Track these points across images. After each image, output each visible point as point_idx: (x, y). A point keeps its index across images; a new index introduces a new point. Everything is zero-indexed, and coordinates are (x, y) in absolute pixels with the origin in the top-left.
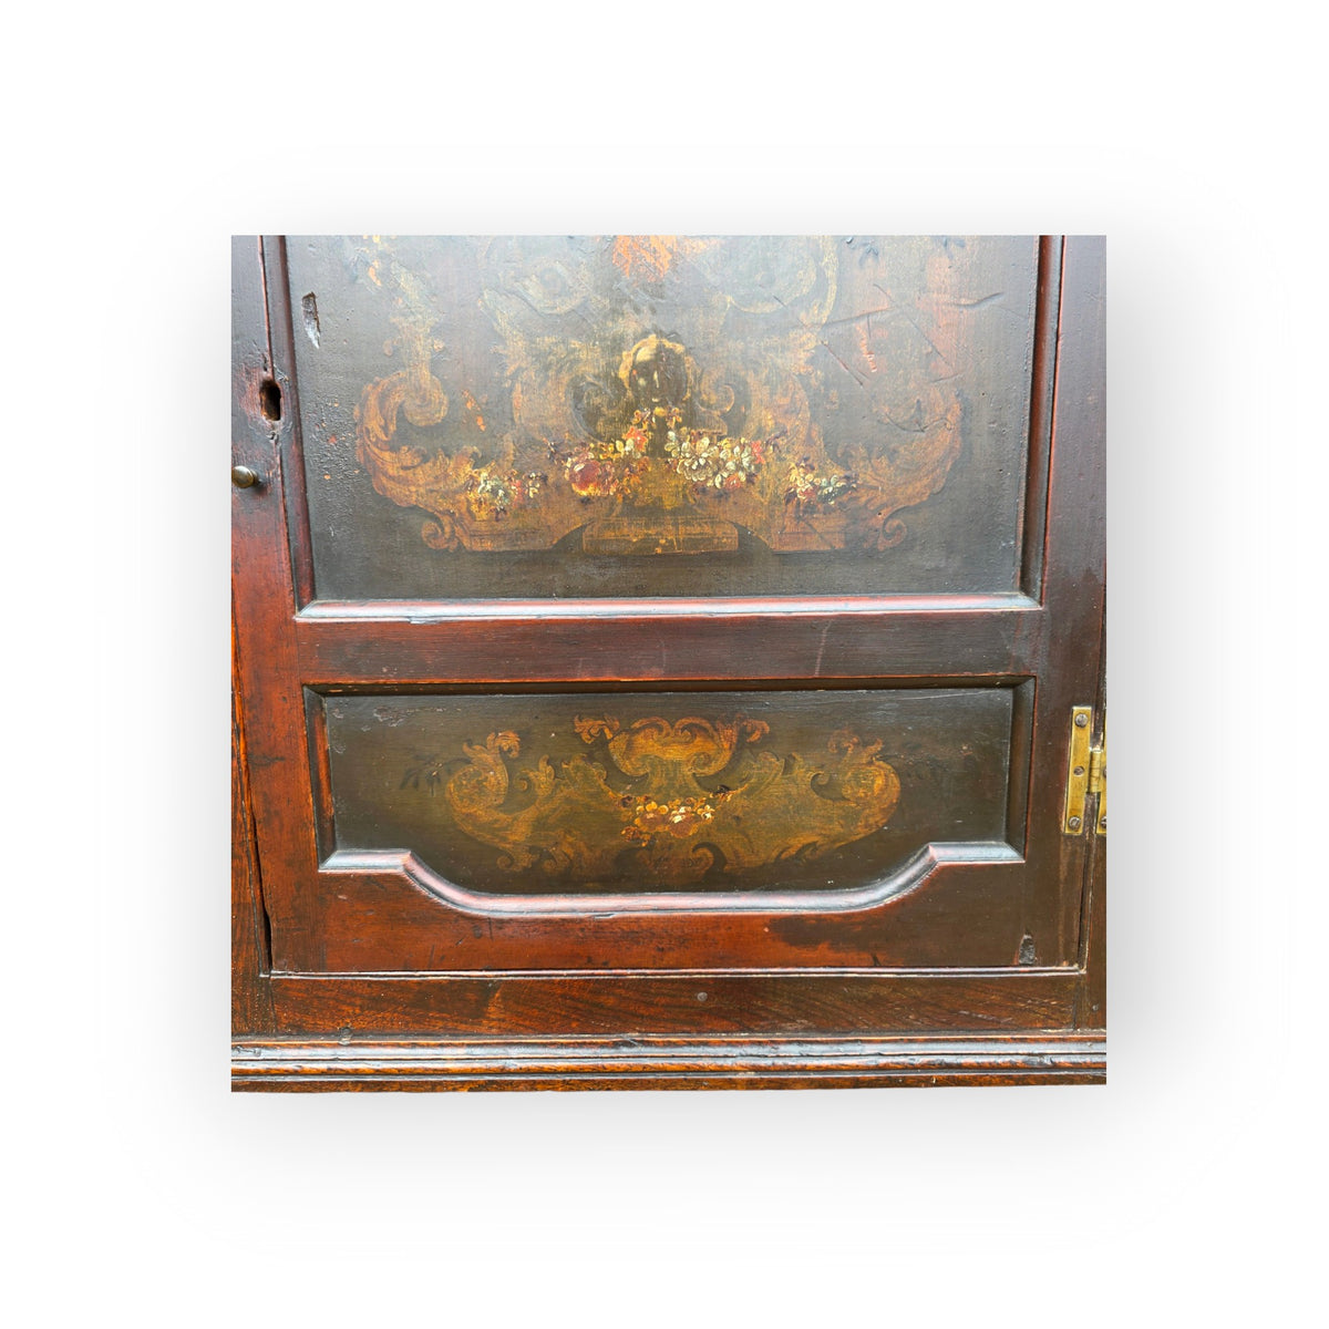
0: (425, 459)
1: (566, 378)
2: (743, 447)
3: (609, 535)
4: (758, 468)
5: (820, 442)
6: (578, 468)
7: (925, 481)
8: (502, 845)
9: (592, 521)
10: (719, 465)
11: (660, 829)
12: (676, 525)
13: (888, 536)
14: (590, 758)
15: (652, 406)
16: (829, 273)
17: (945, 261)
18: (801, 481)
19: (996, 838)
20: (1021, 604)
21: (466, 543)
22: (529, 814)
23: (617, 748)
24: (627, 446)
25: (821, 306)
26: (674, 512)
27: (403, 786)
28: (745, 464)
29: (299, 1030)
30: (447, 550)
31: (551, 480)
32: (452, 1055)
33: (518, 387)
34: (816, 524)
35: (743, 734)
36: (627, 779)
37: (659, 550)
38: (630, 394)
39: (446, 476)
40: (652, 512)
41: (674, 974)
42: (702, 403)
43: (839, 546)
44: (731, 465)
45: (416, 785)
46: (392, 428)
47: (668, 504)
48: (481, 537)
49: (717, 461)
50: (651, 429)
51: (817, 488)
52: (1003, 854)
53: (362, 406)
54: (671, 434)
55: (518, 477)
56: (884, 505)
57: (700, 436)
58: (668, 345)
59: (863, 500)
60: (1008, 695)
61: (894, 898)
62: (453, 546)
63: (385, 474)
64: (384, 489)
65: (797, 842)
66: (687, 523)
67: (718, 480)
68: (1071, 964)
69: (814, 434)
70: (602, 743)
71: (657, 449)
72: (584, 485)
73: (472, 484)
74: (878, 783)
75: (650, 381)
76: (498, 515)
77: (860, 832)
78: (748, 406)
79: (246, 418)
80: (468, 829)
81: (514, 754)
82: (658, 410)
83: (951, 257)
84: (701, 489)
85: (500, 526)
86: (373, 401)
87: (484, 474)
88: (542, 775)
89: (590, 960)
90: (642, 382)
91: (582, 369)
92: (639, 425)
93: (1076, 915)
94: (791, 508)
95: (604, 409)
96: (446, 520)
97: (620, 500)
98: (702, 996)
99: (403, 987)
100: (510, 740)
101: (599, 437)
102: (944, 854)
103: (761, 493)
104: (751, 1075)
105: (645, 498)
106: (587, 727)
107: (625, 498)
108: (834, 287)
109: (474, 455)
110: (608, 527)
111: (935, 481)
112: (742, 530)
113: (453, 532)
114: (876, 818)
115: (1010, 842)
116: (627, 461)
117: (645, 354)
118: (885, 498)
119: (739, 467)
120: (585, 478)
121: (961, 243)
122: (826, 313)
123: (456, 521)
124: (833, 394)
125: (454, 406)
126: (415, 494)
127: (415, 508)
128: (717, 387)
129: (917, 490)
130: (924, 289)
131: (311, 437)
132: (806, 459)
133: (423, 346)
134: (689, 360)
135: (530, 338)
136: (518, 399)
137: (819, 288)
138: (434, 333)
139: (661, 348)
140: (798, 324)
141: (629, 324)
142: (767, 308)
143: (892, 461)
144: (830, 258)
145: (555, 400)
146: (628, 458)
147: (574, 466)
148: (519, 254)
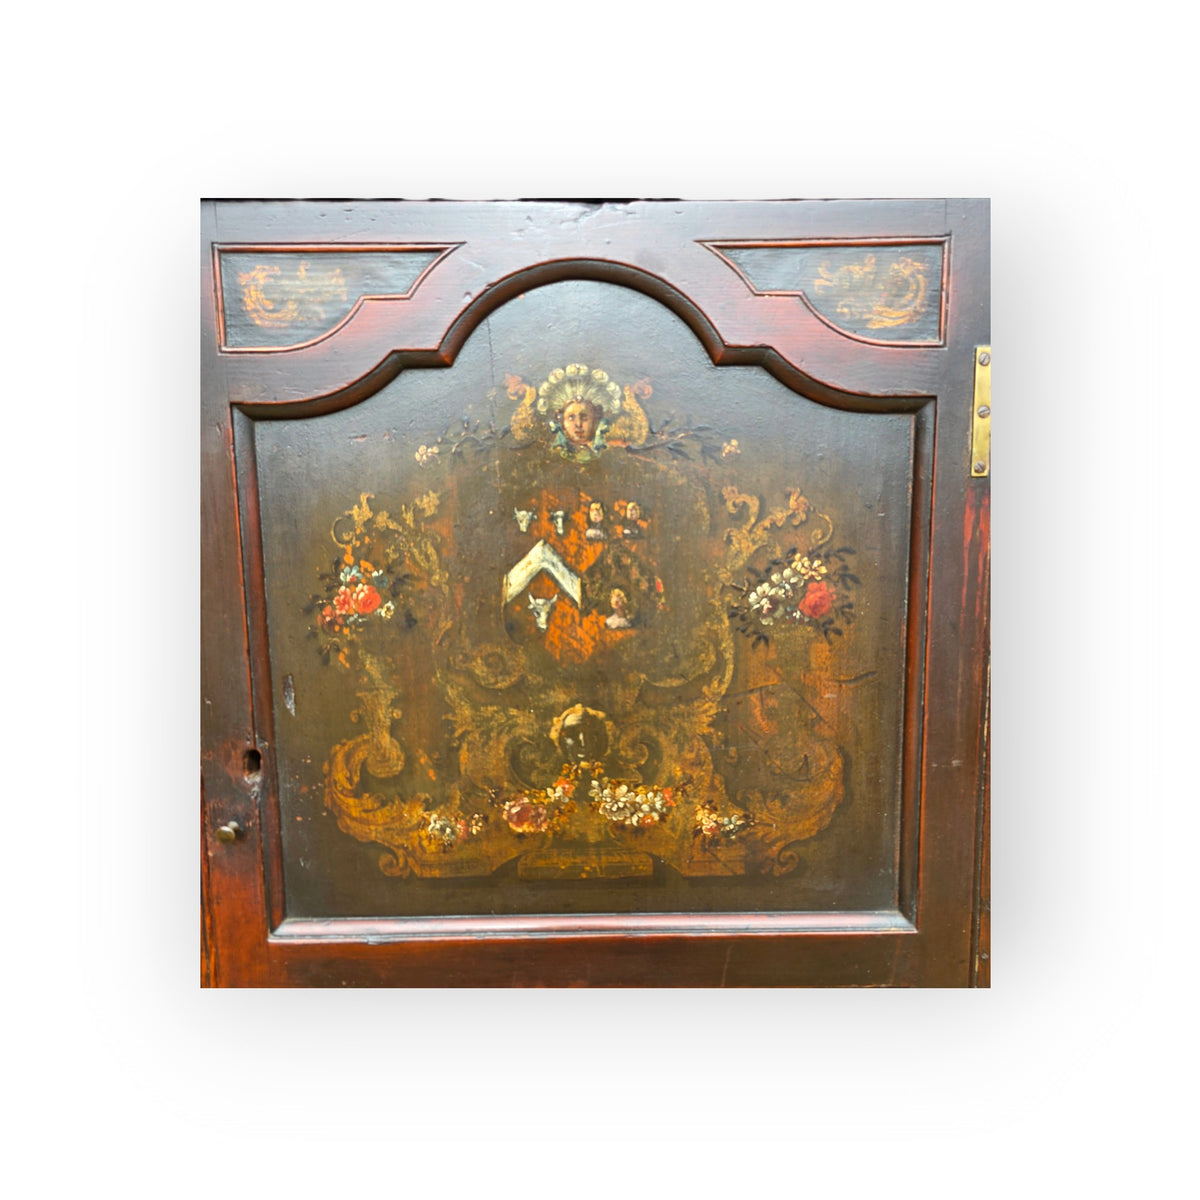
0: (383, 804)
1: (505, 739)
2: (655, 793)
3: (541, 863)
4: (670, 809)
5: (722, 788)
6: (514, 811)
7: (813, 820)
9: (526, 852)
10: (636, 808)
12: (598, 855)
13: (783, 865)
15: (578, 761)
16: (728, 656)
17: (825, 646)
18: (707, 820)
20: (900, 925)
21: (417, 871)
24: (556, 793)
25: (721, 682)
26: (597, 845)
28: (658, 806)
30: (400, 877)
31: (491, 819)
33: (465, 746)
34: (719, 855)
37: (584, 876)
38: (559, 751)
39: (401, 817)
40: (579, 845)
42: (621, 758)
43: (741, 872)
44: (645, 807)
46: (356, 779)
47: (592, 838)
48: (431, 866)
49: (633, 804)
50: (577, 778)
51: (719, 825)
53: (330, 765)
54: (595, 783)
55: (462, 818)
56: (778, 839)
57: (619, 784)
58: (591, 712)
59: (760, 834)
62: (406, 874)
63: (348, 816)
64: (348, 827)
66: (609, 853)
67: (635, 819)
69: (716, 782)
71: (582, 795)
72: (520, 822)
73: (424, 823)
75: (577, 741)
76: (446, 848)
78: (660, 760)
79: (230, 779)
82: (583, 764)
83: (830, 643)
84: (620, 827)
85: (447, 857)
86: (340, 757)
87: (435, 816)
90: (569, 741)
91: (518, 731)
92: (568, 776)
94: (698, 841)
95: (538, 764)
96: (400, 852)
97: (550, 836)
101: (533, 786)
103: (673, 829)
105: (573, 831)
107: (555, 833)
108: (731, 666)
109: (426, 801)
110: (540, 857)
111: (821, 819)
112: (656, 859)
113: (406, 862)
116: (557, 803)
117: (570, 721)
118: (779, 834)
119: (653, 809)
120: (521, 818)
121: (839, 632)
122: (725, 687)
123: (409, 853)
124: (732, 750)
125: (410, 761)
126: (374, 832)
127: (373, 843)
128: (633, 745)
129: (806, 827)
130: (808, 668)
131: (286, 785)
132: (710, 802)
133: (384, 714)
134: (609, 724)
135: (475, 707)
136: (464, 755)
137: (719, 667)
138: (394, 704)
139: (586, 715)
140: (701, 696)
141: (559, 696)
142: (675, 683)
143: (784, 804)
144: (727, 644)
145: (496, 756)
146: (558, 802)
147: (511, 808)
148: (467, 642)
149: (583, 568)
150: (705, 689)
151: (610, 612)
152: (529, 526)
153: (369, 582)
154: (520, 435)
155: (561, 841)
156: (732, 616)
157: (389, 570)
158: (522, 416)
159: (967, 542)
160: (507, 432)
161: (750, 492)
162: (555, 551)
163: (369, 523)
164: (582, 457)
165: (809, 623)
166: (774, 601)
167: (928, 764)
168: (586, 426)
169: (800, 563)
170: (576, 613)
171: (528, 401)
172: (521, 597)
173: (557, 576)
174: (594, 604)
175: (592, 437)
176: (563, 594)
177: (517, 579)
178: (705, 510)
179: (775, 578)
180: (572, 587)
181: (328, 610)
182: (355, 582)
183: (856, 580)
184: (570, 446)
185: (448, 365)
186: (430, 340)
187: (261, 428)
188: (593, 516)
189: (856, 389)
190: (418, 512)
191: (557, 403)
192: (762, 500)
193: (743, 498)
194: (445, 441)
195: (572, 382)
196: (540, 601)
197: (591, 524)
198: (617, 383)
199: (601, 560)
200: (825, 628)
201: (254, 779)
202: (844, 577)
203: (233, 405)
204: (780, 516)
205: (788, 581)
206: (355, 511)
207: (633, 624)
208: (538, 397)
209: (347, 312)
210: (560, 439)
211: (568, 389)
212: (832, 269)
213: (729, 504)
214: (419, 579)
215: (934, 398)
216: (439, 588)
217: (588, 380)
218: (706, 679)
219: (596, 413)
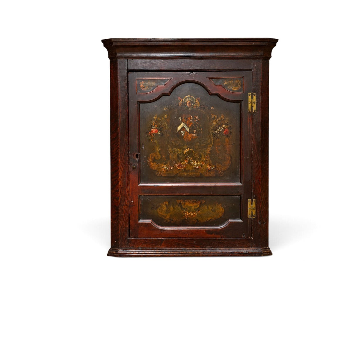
0: (157, 164)
1: (177, 153)
2: (201, 163)
3: (182, 174)
4: (203, 165)
5: (211, 162)
8: (165, 219)
9: (180, 172)
10: (198, 165)
11: (189, 216)
12: (191, 173)
13: (221, 174)
14: (179, 206)
15: (188, 157)
17: (227, 139)
18: (209, 167)
19: (239, 218)
20: (240, 184)
21: (162, 175)
22: (169, 214)
23: (183, 204)
24: (185, 162)
27: (151, 210)
29: (133, 247)
30: (159, 176)
31: (174, 166)
32: (156, 251)
34: (211, 173)
35: (201, 203)
36: (184, 209)
37: (189, 176)
38: (185, 156)
39: (160, 166)
40: (188, 171)
41: (191, 239)
42: (195, 157)
43: (214, 176)
44: (199, 165)
45: (153, 210)
46: (153, 160)
47: (190, 170)
48: (164, 174)
51: (211, 168)
52: (240, 221)
53: (149, 157)
54: (191, 161)
55: (170, 166)
56: (220, 170)
57: (195, 161)
58: (191, 149)
59: (217, 169)
60: (240, 197)
61: (224, 227)
63: (151, 166)
64: (151, 168)
65: (209, 218)
66: (193, 172)
67: (197, 167)
68: (251, 237)
70: (180, 203)
71: (189, 163)
72: (179, 167)
74: (221, 210)
75: (188, 154)
76: (167, 171)
77: (219, 217)
78: (201, 157)
79: (134, 159)
80: (160, 216)
81: (167, 205)
84: (195, 168)
85: (167, 173)
86: (151, 156)
87: (165, 166)
88: (172, 208)
89: (178, 236)
91: (179, 152)
92: (187, 160)
93: (251, 230)
94: (207, 170)
95: (182, 158)
98: (195, 242)
99: (150, 240)
100: (167, 203)
101: (181, 161)
102: (231, 220)
103: (203, 168)
104: (203, 254)
105: (187, 169)
106: (178, 201)
108: (213, 142)
109: (164, 163)
111: (227, 167)
112: (201, 174)
114: (221, 215)
115: (241, 219)
117: (187, 151)
119: (200, 165)
120: (179, 166)
121: (229, 137)
122: (212, 145)
123: (161, 172)
124: (213, 156)
125: (162, 157)
126: (155, 169)
127: (155, 170)
128: (197, 155)
129: (225, 168)
130: (225, 143)
131: (142, 161)
132: (209, 164)
133: (158, 149)
134: (193, 151)
135: (172, 148)
136: (170, 156)
137: (211, 142)
138: (159, 148)
139: (190, 150)
140: (208, 147)
141: (186, 147)
142: (204, 145)
143: (221, 164)
144: (212, 139)
145: (175, 156)
146: (185, 164)
147: (178, 165)
148: (171, 138)
149: (189, 127)
150: (209, 146)
151: (194, 133)
152: (181, 120)
153: (156, 128)
154: (180, 106)
155: (185, 170)
156: (213, 134)
157: (159, 127)
158: (180, 103)
159: (248, 122)
160: (178, 105)
161: (216, 115)
162: (185, 124)
163: (157, 119)
164: (190, 109)
165: (225, 136)
166: (219, 132)
167: (244, 158)
168: (190, 104)
169: (223, 126)
170: (188, 134)
171: (181, 101)
172: (180, 131)
173: (186, 128)
174: (191, 132)
175: (191, 106)
176: (186, 131)
177: (179, 128)
178: (208, 117)
179: (219, 128)
180: (188, 130)
181: (150, 133)
182: (154, 128)
183: (232, 128)
184: (188, 108)
185: (170, 95)
186: (167, 92)
187: (141, 104)
188: (191, 118)
189: (231, 99)
190: (164, 118)
191: (186, 101)
192: (217, 116)
193: (215, 116)
194: (169, 107)
195: (188, 98)
196: (183, 132)
197: (191, 120)
198: (195, 98)
199: (192, 125)
200: (227, 136)
201: (137, 159)
202: (230, 128)
203: (138, 101)
204: (220, 119)
205: (221, 129)
206: (155, 117)
207: (197, 135)
208: (183, 100)
209: (155, 88)
210: (186, 106)
211: (188, 99)
212: (227, 81)
213: (212, 117)
214: (164, 128)
215: (243, 101)
216: (167, 129)
217: (190, 97)
218: (209, 144)
219: (192, 102)
